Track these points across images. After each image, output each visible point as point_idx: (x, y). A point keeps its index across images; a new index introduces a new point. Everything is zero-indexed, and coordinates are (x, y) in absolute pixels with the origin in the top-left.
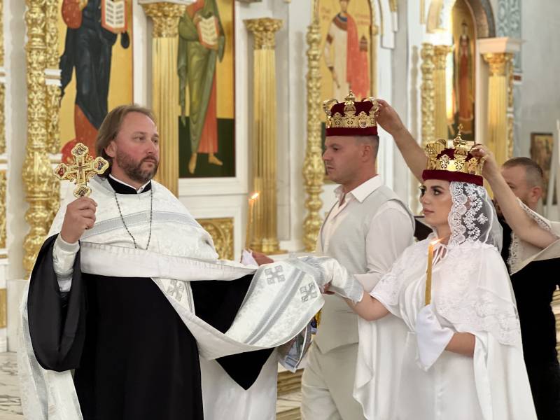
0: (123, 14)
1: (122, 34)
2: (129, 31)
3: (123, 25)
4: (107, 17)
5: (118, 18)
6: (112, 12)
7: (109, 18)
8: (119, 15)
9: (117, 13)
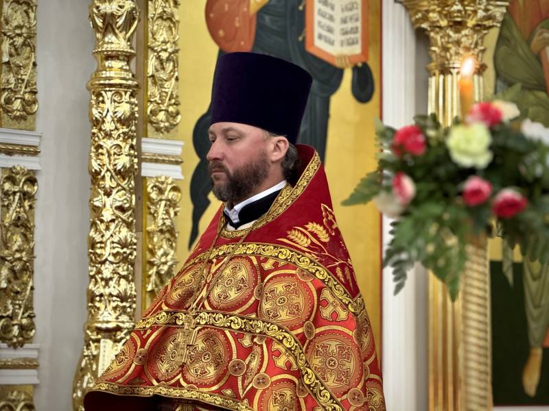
0: (359, 24)
1: (356, 69)
2: (372, 64)
3: (357, 49)
4: (317, 30)
5: (345, 33)
6: (331, 18)
7: (324, 33)
8: (349, 25)
9: (344, 21)
